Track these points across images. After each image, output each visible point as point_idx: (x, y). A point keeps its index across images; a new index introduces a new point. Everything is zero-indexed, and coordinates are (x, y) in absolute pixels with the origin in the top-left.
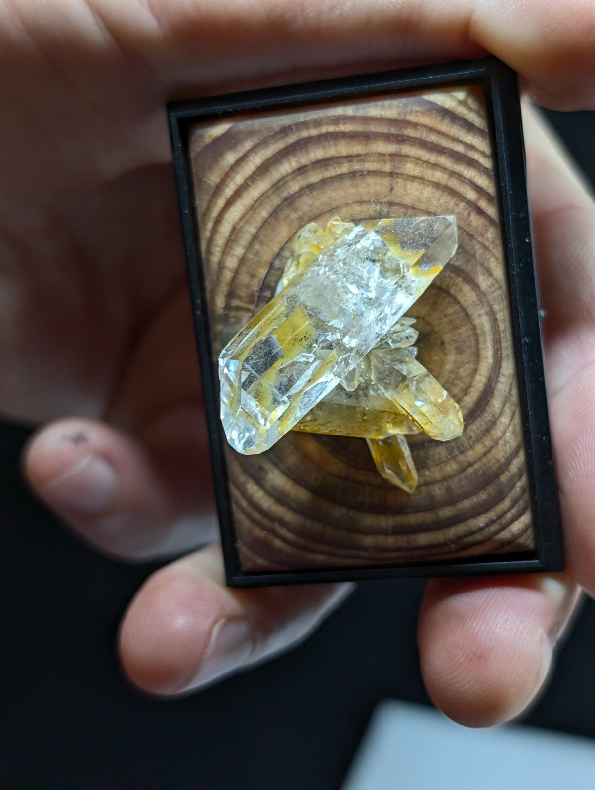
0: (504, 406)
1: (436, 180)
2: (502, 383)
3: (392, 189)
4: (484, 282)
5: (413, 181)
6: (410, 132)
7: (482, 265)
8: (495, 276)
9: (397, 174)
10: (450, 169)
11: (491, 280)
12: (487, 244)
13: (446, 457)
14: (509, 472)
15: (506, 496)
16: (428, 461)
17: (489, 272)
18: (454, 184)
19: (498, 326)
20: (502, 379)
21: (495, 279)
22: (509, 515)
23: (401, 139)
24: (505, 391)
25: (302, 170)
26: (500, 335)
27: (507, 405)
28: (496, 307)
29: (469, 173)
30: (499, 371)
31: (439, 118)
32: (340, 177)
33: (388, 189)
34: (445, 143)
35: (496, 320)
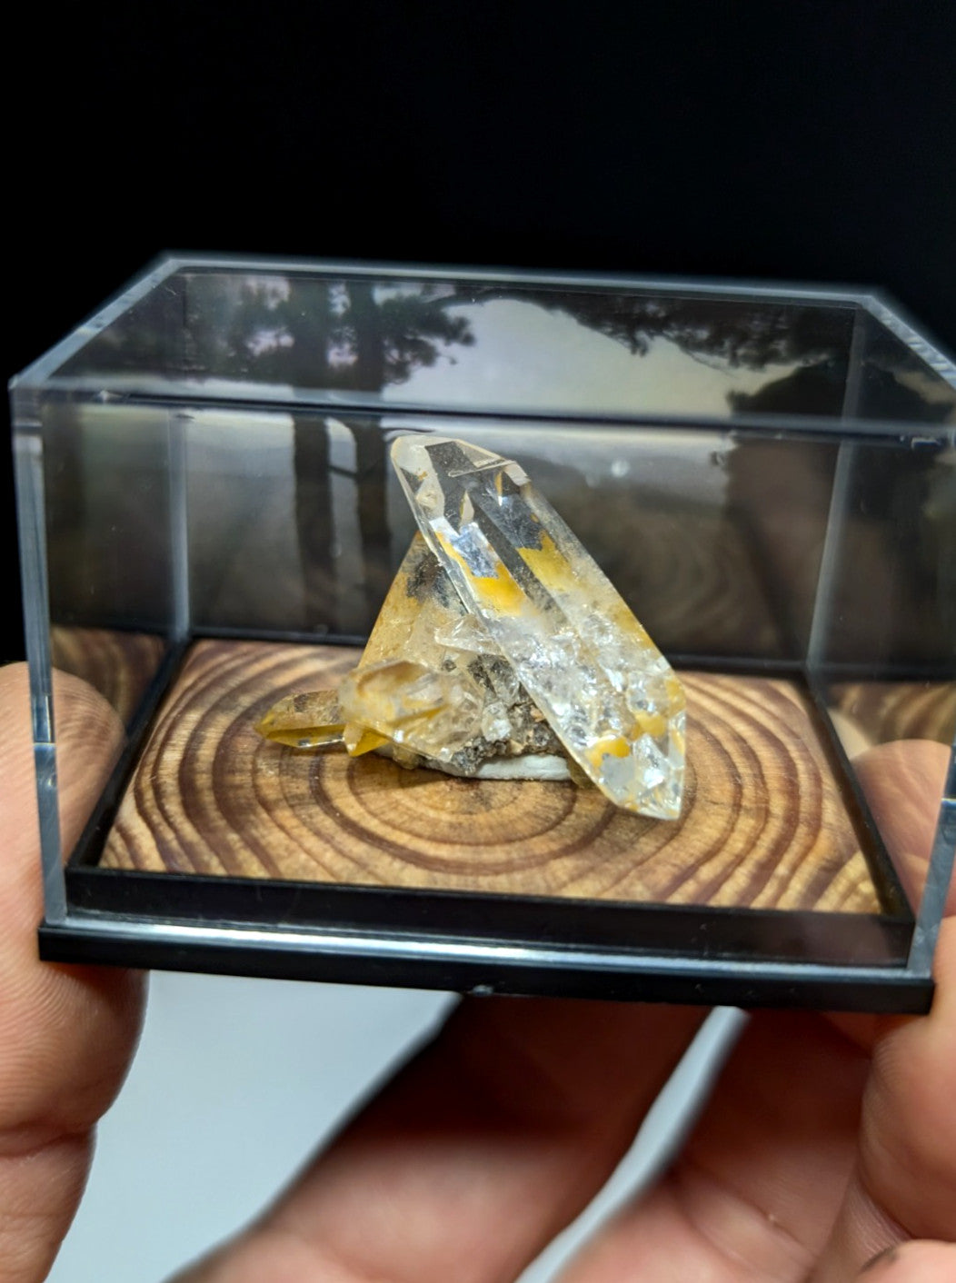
0: (352, 859)
1: (730, 842)
2: (391, 864)
3: (715, 803)
4: (563, 867)
5: (728, 822)
6: (802, 830)
7: (592, 869)
8: (570, 886)
9: (739, 811)
10: (748, 857)
11: (565, 878)
12: (625, 882)
13: (289, 792)
14: (241, 848)
15: (203, 838)
16: (289, 777)
17: (578, 877)
18: (724, 857)
19: (486, 875)
20: (397, 864)
21: (564, 885)
22: (169, 836)
23: (792, 819)
24: (376, 866)
25: (739, 739)
26: (472, 874)
27: (351, 865)
28: (518, 876)
29: (741, 877)
30: (411, 862)
31: (828, 857)
32: (732, 765)
33: (715, 800)
34: (788, 858)
35: (497, 873)
